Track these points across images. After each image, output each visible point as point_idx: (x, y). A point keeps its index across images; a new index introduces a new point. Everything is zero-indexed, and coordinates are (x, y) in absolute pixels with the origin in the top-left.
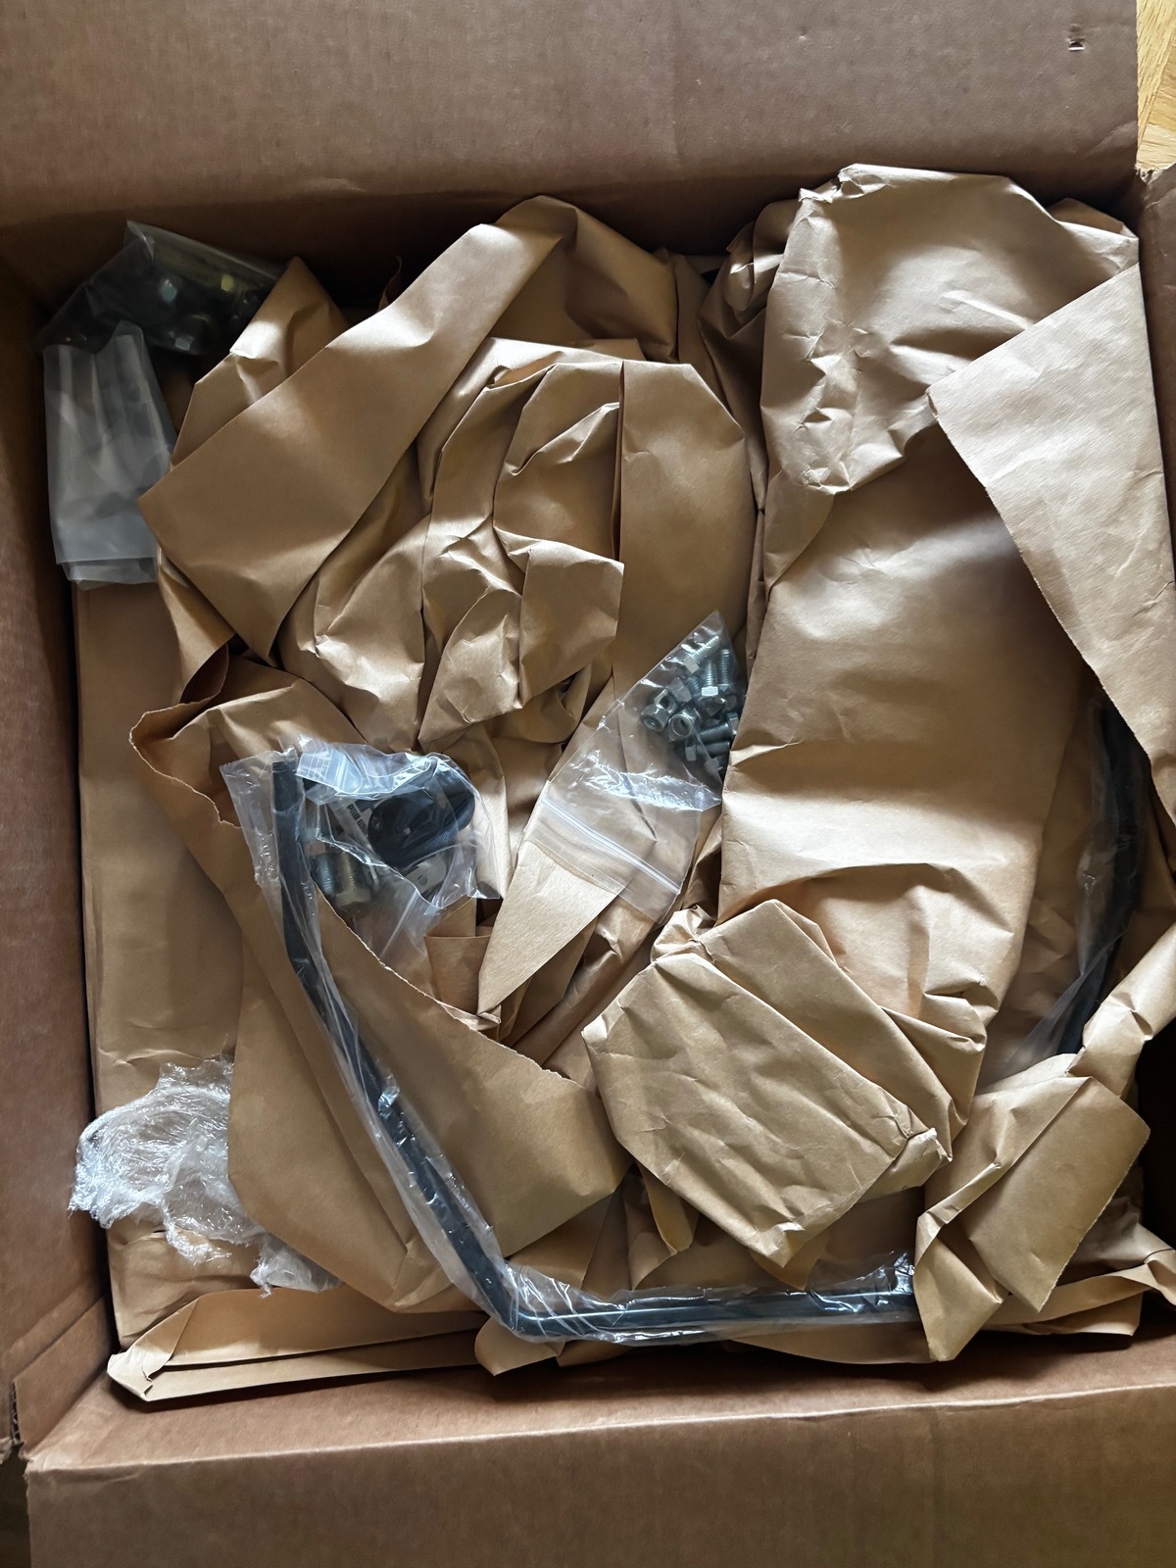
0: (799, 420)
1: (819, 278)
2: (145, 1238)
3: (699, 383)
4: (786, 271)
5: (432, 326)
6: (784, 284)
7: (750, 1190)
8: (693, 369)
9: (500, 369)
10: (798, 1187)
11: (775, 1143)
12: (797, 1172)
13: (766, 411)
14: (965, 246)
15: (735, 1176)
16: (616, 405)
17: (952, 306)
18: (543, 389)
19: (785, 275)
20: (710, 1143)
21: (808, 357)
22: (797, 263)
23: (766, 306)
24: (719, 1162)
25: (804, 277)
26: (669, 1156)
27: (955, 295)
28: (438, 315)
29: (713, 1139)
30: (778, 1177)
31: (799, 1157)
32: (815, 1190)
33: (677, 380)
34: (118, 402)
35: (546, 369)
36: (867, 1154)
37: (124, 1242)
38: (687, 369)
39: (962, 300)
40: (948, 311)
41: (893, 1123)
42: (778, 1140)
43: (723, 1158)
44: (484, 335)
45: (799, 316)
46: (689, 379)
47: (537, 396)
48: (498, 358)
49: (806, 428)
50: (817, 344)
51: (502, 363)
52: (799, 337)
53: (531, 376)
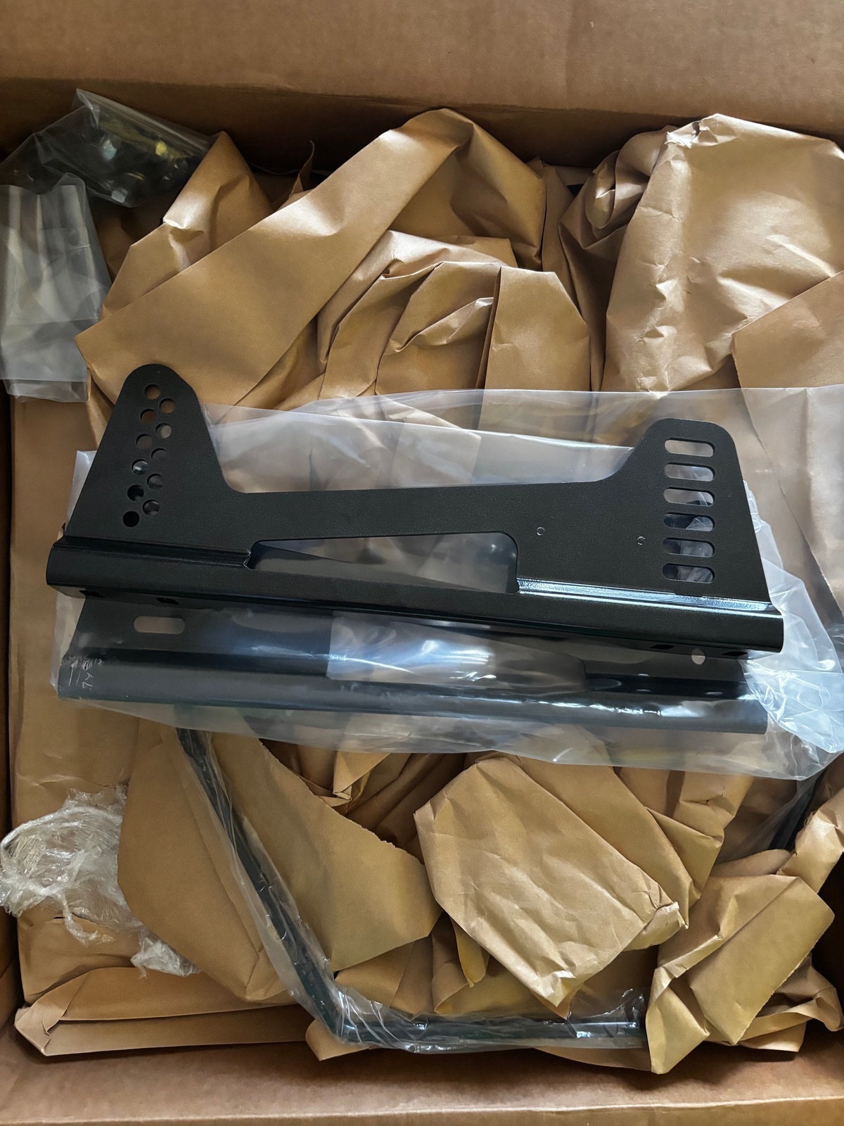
0: (640, 335)
1: (672, 214)
2: (48, 923)
3: (559, 288)
4: (645, 206)
5: (341, 220)
6: (643, 216)
7: (536, 944)
8: (555, 276)
9: (396, 261)
10: (572, 943)
11: (558, 909)
12: (572, 932)
14: (790, 196)
15: (524, 933)
16: (490, 301)
17: (773, 248)
18: (430, 282)
19: (644, 210)
20: (507, 907)
21: (653, 283)
22: (656, 199)
24: (514, 922)
25: (660, 213)
26: (475, 914)
27: (776, 238)
28: (347, 210)
29: (510, 903)
30: (558, 935)
31: (574, 919)
32: (585, 946)
33: (543, 285)
34: (60, 244)
35: (435, 264)
36: (626, 920)
37: (32, 925)
38: (550, 276)
39: (781, 243)
40: (768, 252)
41: (647, 897)
42: (560, 906)
43: (517, 918)
44: (384, 229)
45: (652, 247)
47: (424, 288)
48: (394, 251)
49: (644, 342)
50: (663, 271)
51: (397, 256)
52: (649, 265)
53: (420, 271)
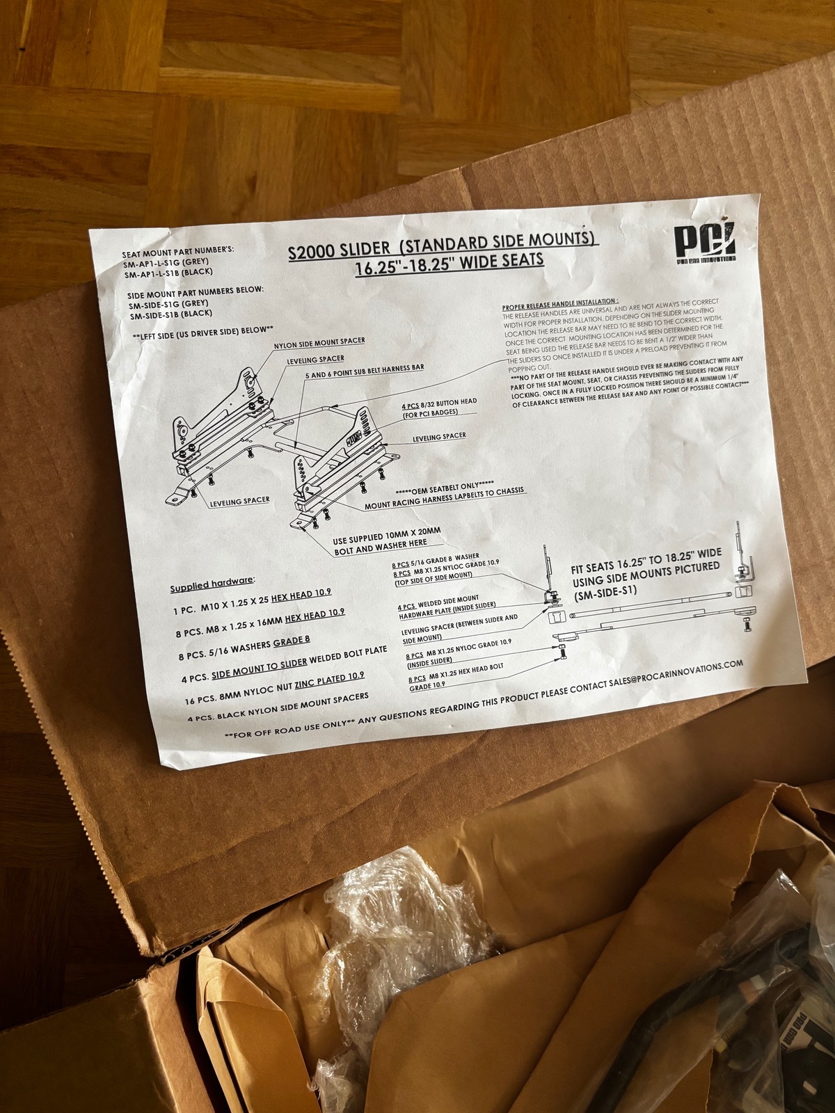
2: (316, 929)
37: (307, 911)
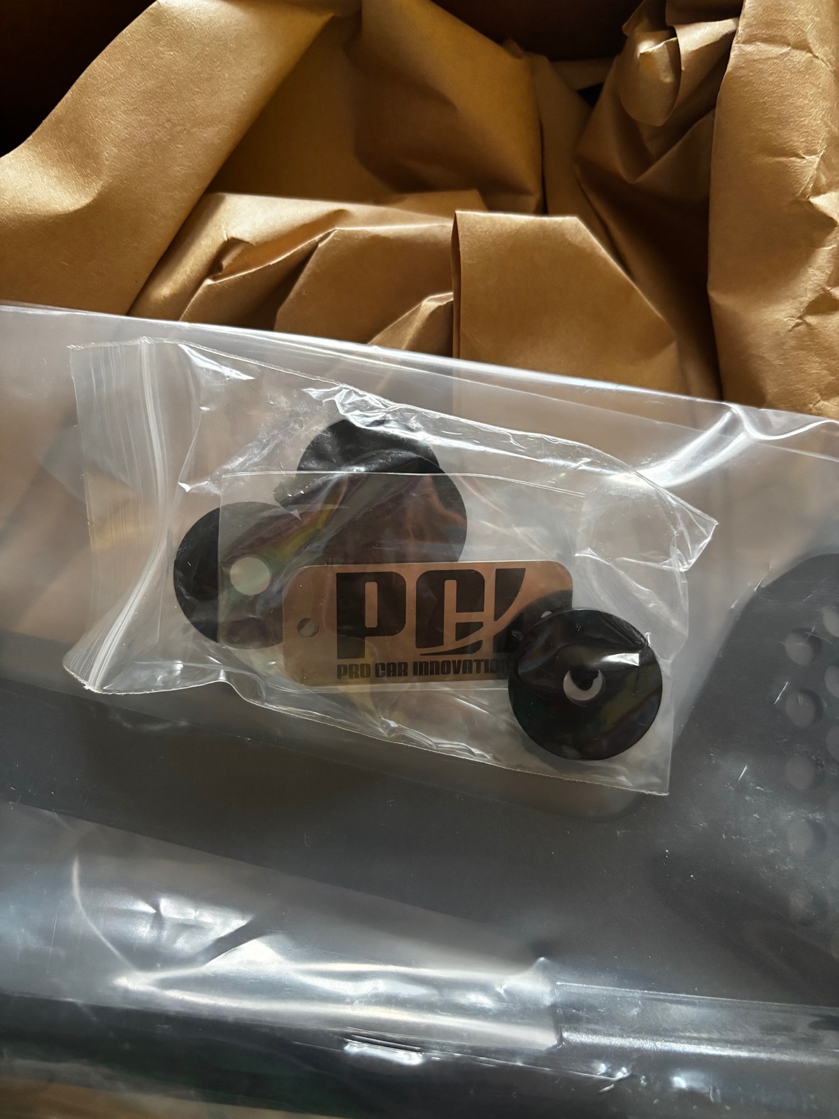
0: (794, 312)
1: (810, 51)
3: (593, 248)
4: (749, 41)
5: (98, 172)
6: (750, 62)
8: (582, 226)
9: (232, 243)
13: (721, 299)
16: (449, 296)
18: (314, 275)
19: (749, 48)
21: (804, 194)
22: (768, 25)
23: (714, 106)
25: (786, 49)
28: (108, 152)
33: (556, 244)
35: (317, 238)
38: (570, 224)
44: (198, 186)
45: (783, 121)
46: (577, 243)
47: (301, 288)
48: (227, 224)
49: (808, 325)
50: (818, 169)
51: (237, 232)
52: (783, 159)
53: (288, 254)
